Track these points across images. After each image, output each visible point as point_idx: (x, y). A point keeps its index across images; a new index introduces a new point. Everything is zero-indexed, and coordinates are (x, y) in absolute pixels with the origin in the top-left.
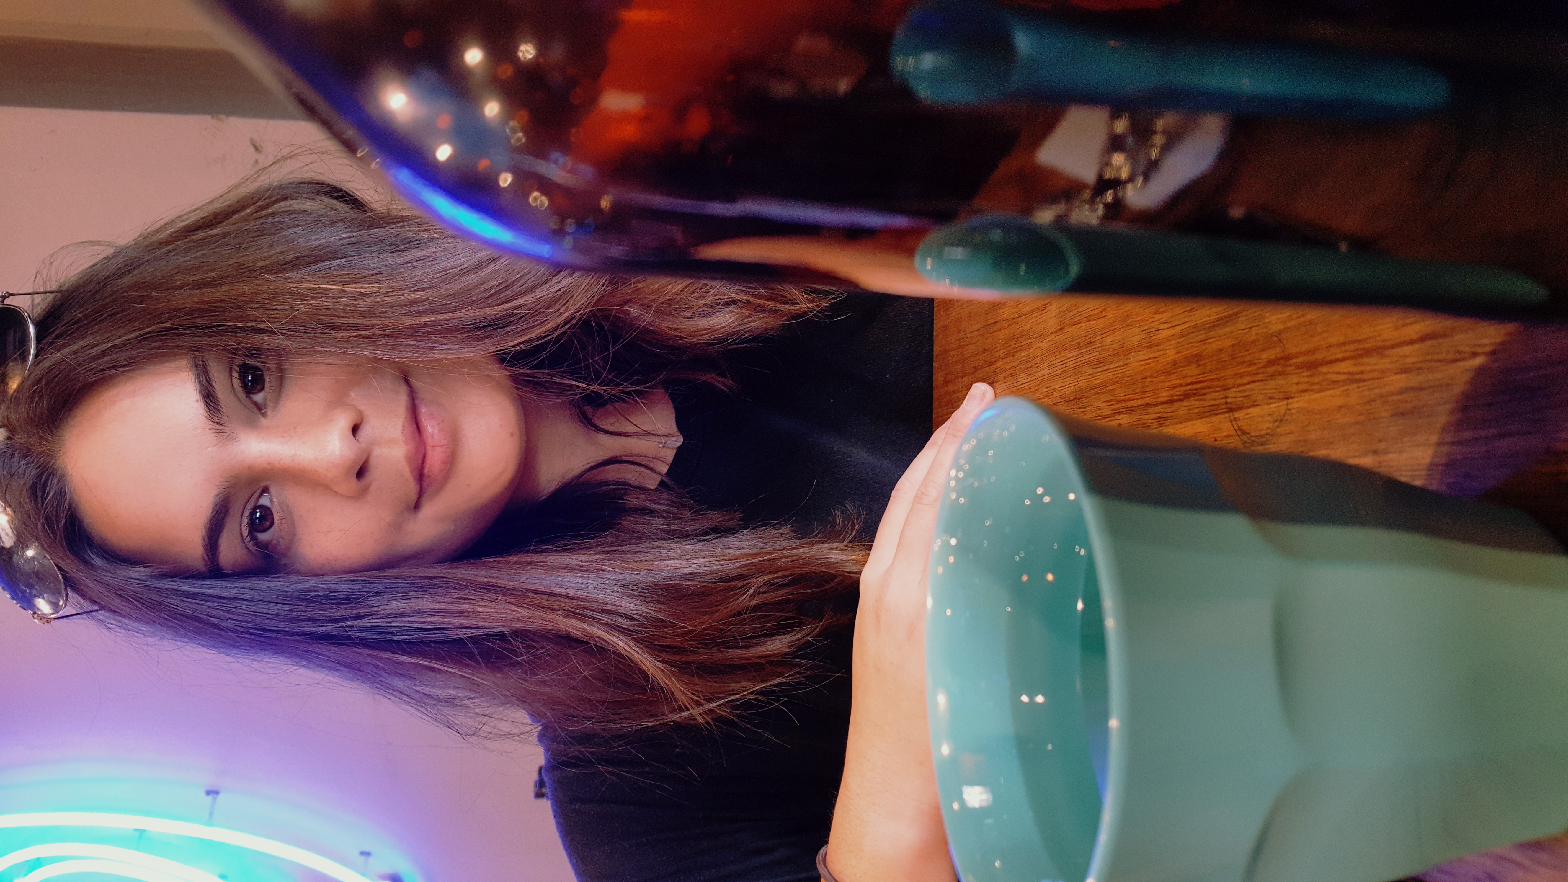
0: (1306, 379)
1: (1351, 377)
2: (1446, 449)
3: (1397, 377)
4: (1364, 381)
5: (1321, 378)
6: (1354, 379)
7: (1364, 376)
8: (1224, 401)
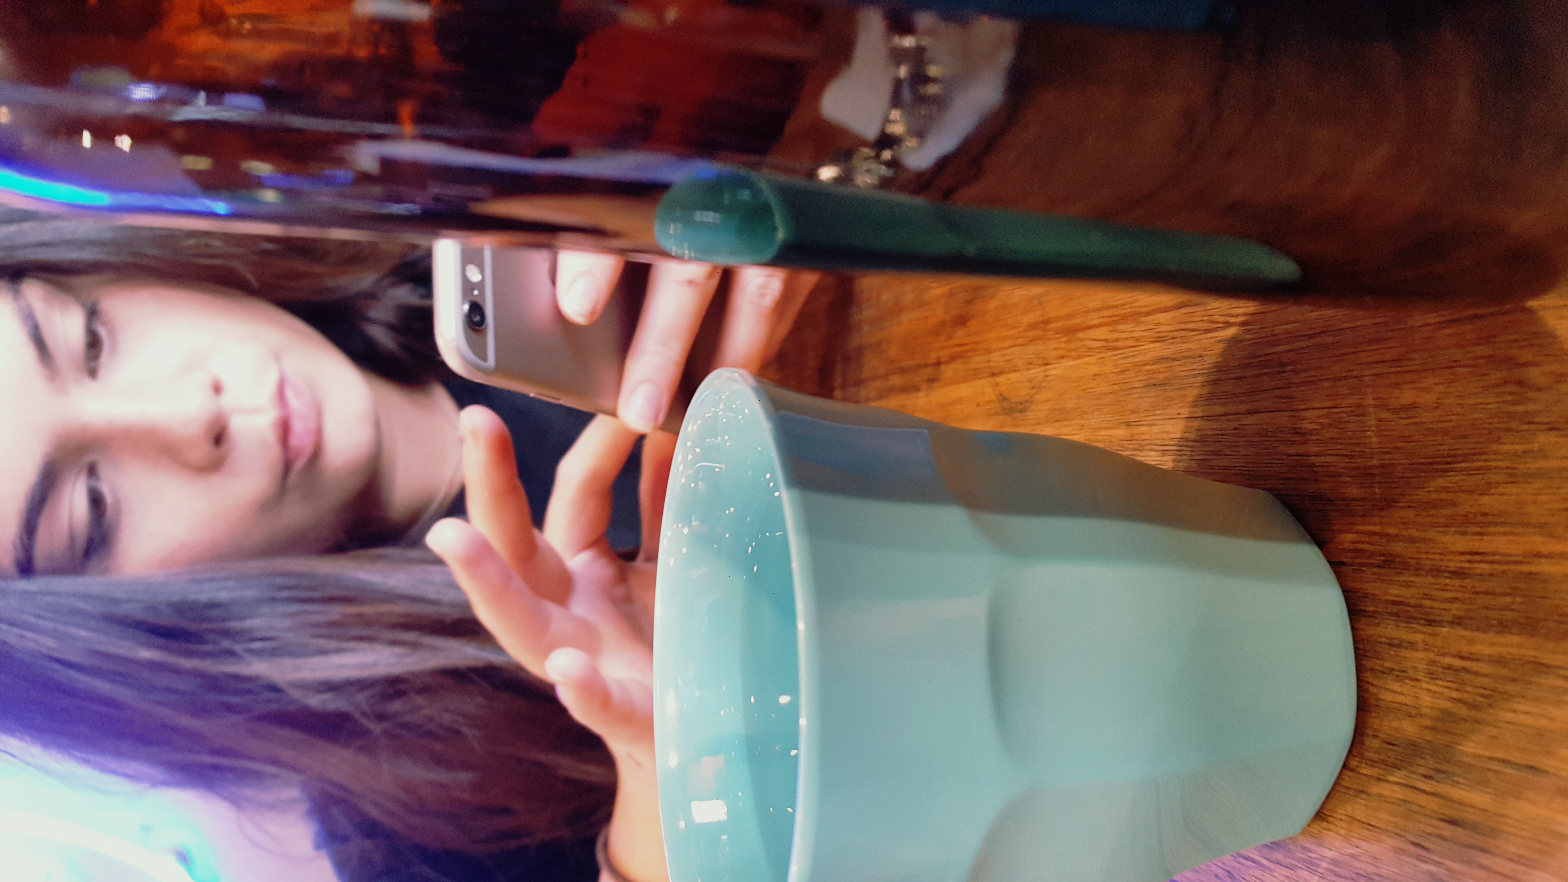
0: (1063, 345)
1: (1107, 344)
2: (1196, 424)
3: (1152, 346)
4: (1119, 349)
5: (1078, 344)
6: (1110, 346)
7: (1119, 344)
8: (986, 365)
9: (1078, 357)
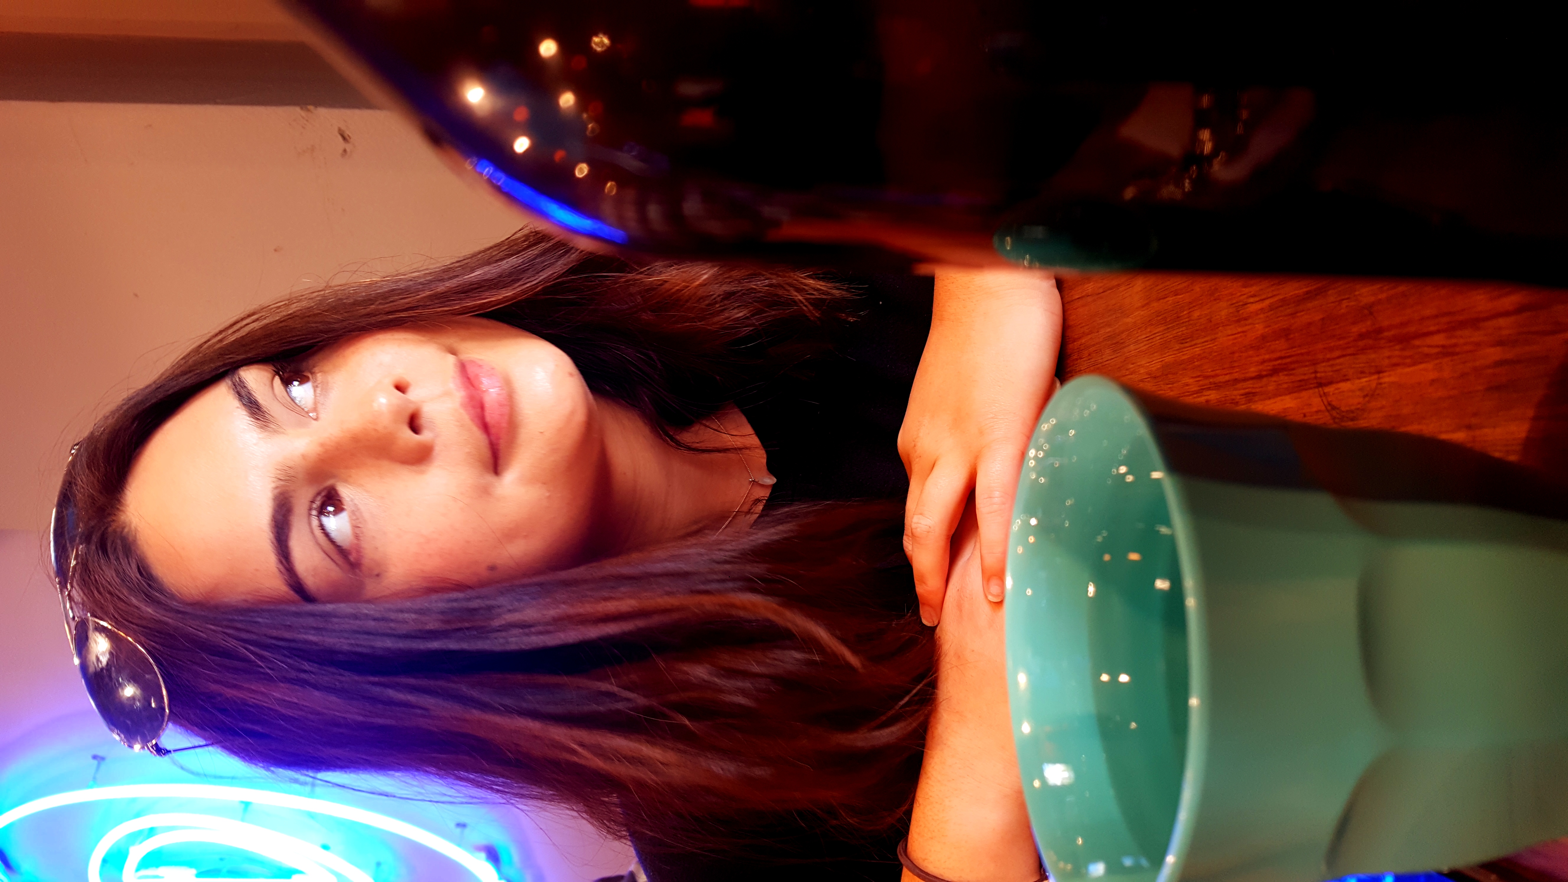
0: (1397, 353)
1: (1444, 351)
2: (1541, 423)
3: (1492, 350)
4: (1458, 354)
5: (1413, 351)
6: (1447, 352)
7: (1458, 350)
8: (1313, 375)
9: (1414, 364)
